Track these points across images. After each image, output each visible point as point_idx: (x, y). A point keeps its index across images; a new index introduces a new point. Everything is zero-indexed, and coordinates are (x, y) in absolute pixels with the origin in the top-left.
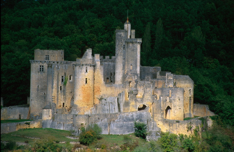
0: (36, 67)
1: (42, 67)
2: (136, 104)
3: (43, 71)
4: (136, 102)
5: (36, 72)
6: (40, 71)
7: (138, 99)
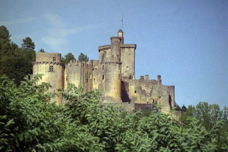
0: (46, 68)
1: (51, 68)
2: (146, 98)
3: (52, 70)
4: (145, 96)
5: (46, 71)
6: (50, 70)
7: (147, 94)
